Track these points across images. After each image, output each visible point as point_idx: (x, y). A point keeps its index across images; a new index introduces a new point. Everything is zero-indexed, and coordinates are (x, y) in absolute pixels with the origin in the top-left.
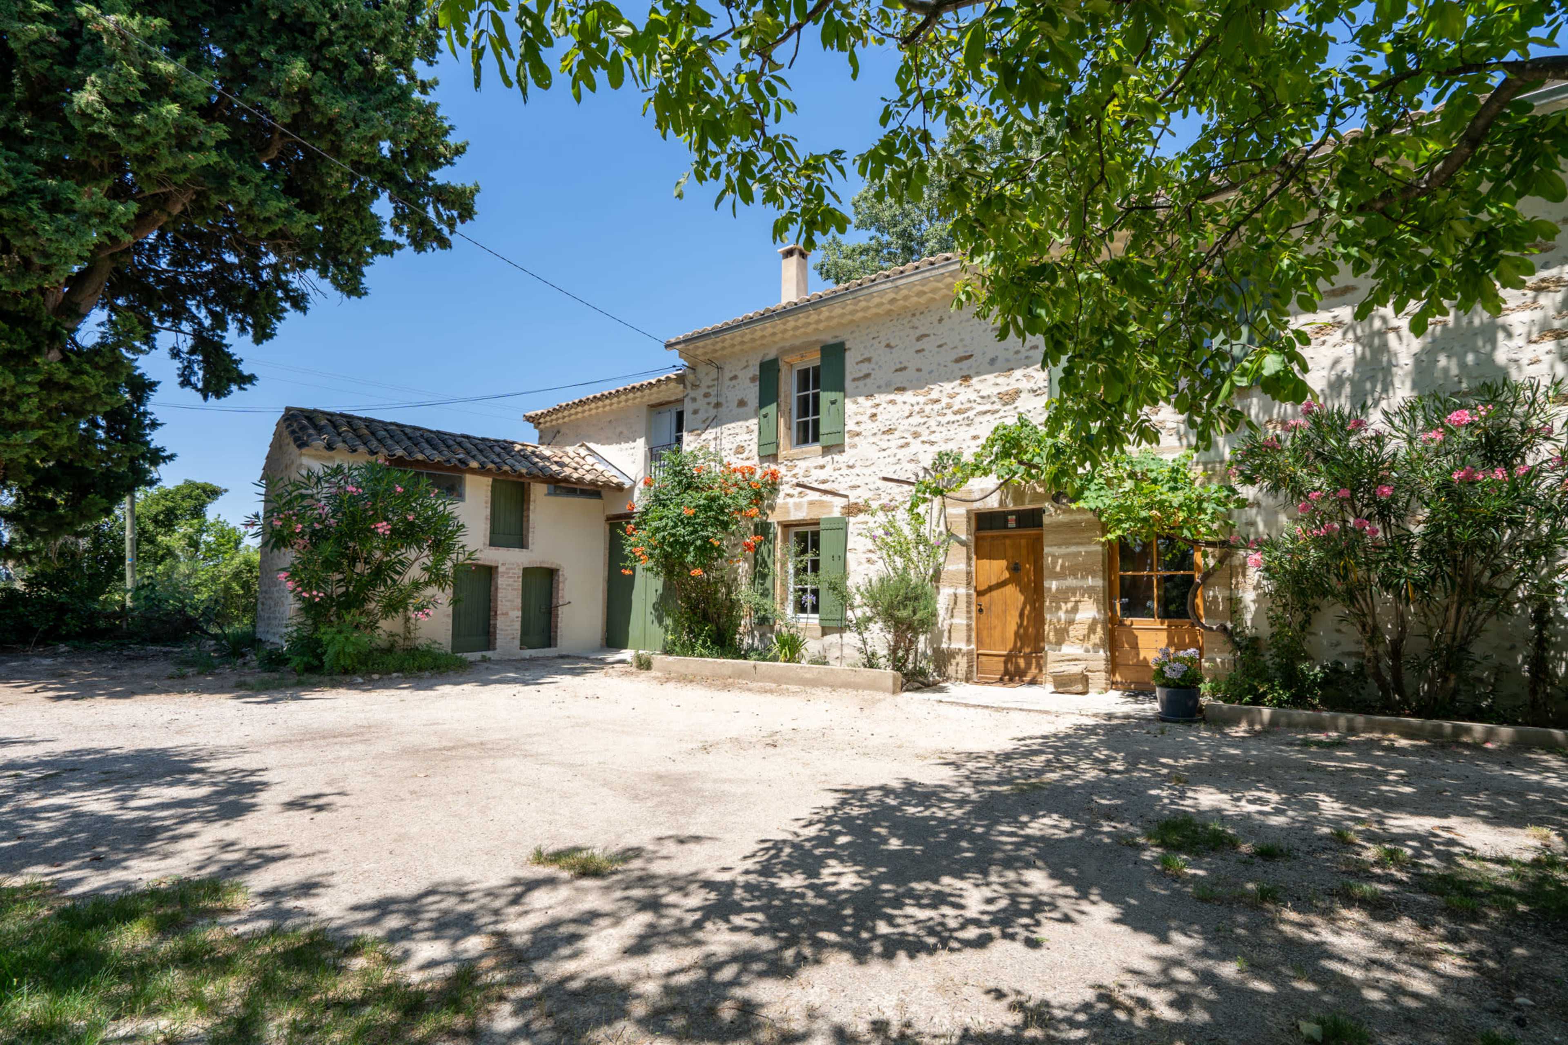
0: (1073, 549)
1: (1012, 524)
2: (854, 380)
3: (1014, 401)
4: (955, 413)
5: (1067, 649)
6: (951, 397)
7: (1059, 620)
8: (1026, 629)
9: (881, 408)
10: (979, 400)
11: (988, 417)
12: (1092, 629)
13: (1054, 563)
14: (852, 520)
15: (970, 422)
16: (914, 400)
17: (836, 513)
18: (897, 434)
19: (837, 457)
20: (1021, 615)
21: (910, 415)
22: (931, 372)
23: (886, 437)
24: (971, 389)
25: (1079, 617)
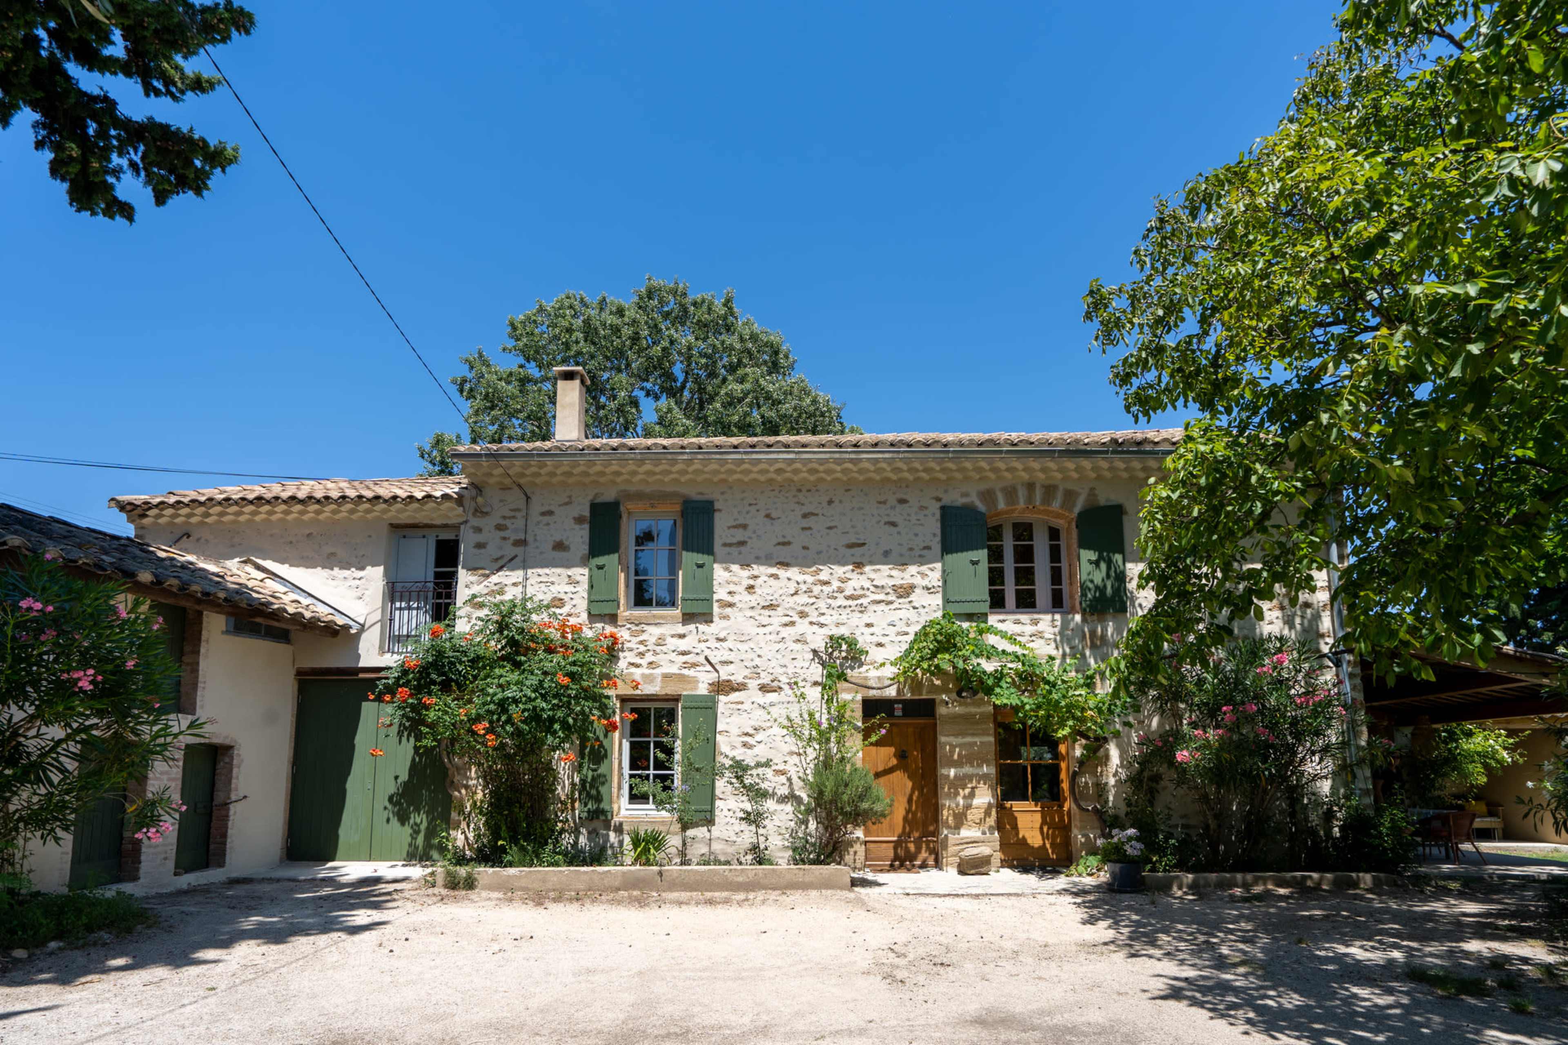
0: (969, 739)
1: (898, 713)
2: (725, 545)
3: (908, 595)
4: (847, 598)
5: (966, 833)
6: (842, 581)
7: (957, 805)
8: (914, 814)
9: (760, 581)
10: (872, 589)
11: (882, 607)
12: (987, 813)
13: (952, 752)
14: (722, 698)
15: (863, 610)
16: (801, 578)
17: (703, 690)
18: (780, 611)
19: (702, 627)
20: (910, 801)
21: (796, 593)
22: (819, 553)
23: (767, 612)
24: (864, 577)
25: (976, 802)
